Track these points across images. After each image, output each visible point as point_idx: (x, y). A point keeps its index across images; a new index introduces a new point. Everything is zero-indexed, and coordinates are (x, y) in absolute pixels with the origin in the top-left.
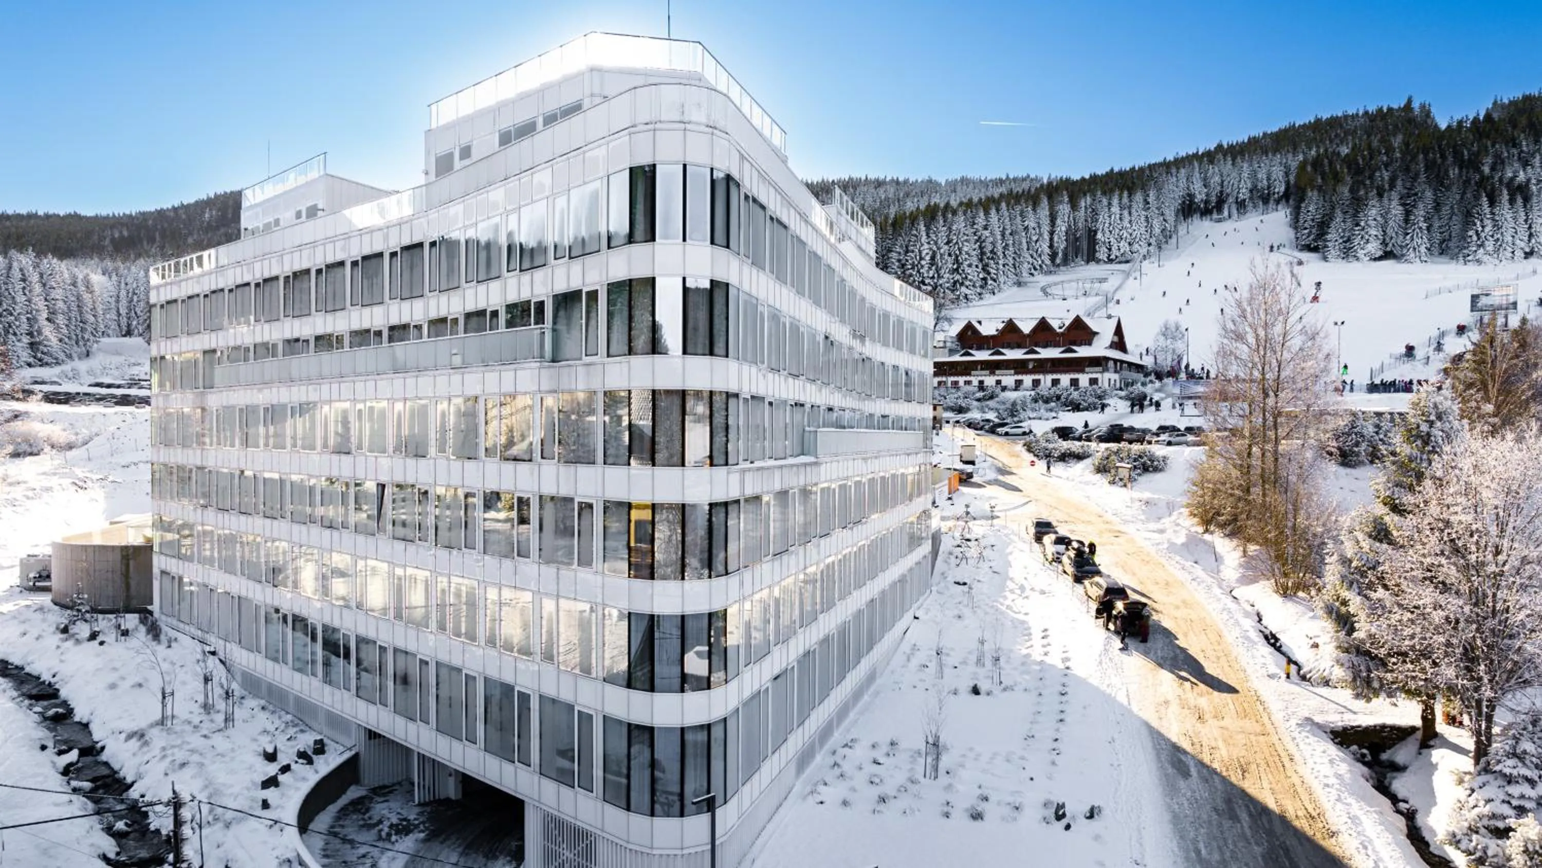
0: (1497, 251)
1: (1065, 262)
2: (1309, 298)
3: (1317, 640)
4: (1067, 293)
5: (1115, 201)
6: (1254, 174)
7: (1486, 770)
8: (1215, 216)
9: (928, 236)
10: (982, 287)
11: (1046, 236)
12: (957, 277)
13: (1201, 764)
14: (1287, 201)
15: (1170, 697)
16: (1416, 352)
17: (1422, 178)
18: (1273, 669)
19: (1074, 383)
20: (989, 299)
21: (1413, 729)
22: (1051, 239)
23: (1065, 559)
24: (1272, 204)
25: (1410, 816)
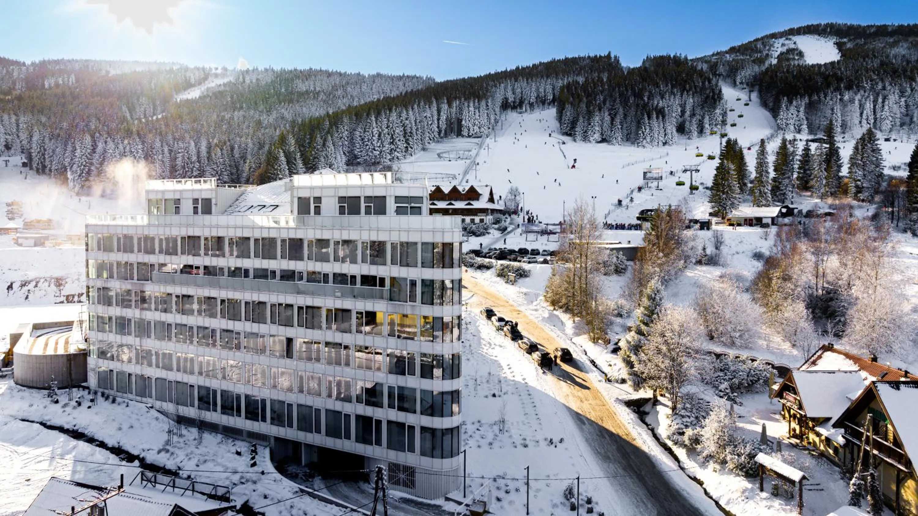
0: (651, 142)
1: (446, 135)
2: (571, 166)
3: (611, 363)
4: (451, 156)
5: (471, 105)
6: (538, 89)
7: (676, 414)
8: (519, 110)
9: (377, 123)
10: (405, 152)
11: (436, 122)
12: (393, 147)
13: (587, 418)
14: (554, 104)
15: (569, 393)
16: (623, 203)
17: (618, 101)
18: (600, 378)
19: (473, 221)
20: (410, 159)
21: (650, 399)
22: (438, 123)
23: (505, 329)
24: (546, 106)
25: (652, 430)
